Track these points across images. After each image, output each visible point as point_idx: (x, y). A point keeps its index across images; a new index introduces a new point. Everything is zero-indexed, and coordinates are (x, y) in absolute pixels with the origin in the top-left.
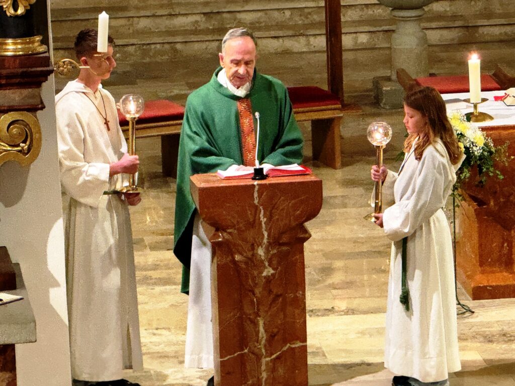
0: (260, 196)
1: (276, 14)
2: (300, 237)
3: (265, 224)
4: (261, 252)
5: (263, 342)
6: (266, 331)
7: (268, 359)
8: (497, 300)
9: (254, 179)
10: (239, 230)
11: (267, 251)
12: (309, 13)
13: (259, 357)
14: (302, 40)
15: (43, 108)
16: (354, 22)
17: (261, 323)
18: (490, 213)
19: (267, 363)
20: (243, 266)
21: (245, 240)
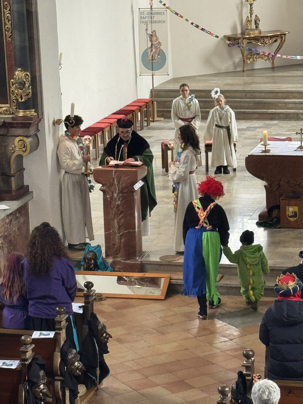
0: (115, 174)
3: (117, 184)
5: (117, 228)
6: (118, 224)
7: (118, 235)
13: (116, 233)
17: (116, 221)
19: (118, 236)
20: (109, 199)
21: (110, 190)
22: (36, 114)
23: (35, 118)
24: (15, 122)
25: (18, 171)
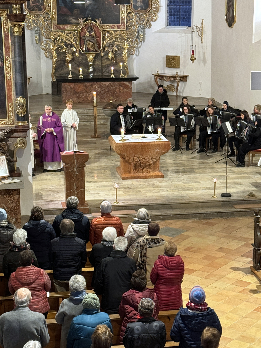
0: (75, 157)
1: (84, 117)
2: (83, 166)
3: (76, 163)
4: (75, 169)
5: (75, 189)
8: (127, 180)
9: (74, 153)
10: (70, 164)
11: (76, 169)
12: (91, 117)
13: (74, 192)
14: (89, 122)
15: (27, 137)
16: (101, 119)
17: (75, 185)
18: (126, 161)
19: (76, 193)
20: (71, 172)
21: (72, 167)
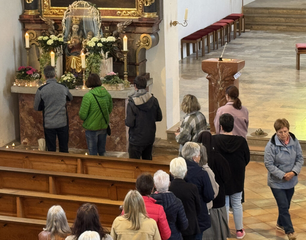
0: (219, 66)
11: (221, 83)
17: (219, 103)
20: (213, 86)
21: (215, 79)
22: (158, 16)
23: (157, 20)
24: (141, 22)
25: (142, 61)
